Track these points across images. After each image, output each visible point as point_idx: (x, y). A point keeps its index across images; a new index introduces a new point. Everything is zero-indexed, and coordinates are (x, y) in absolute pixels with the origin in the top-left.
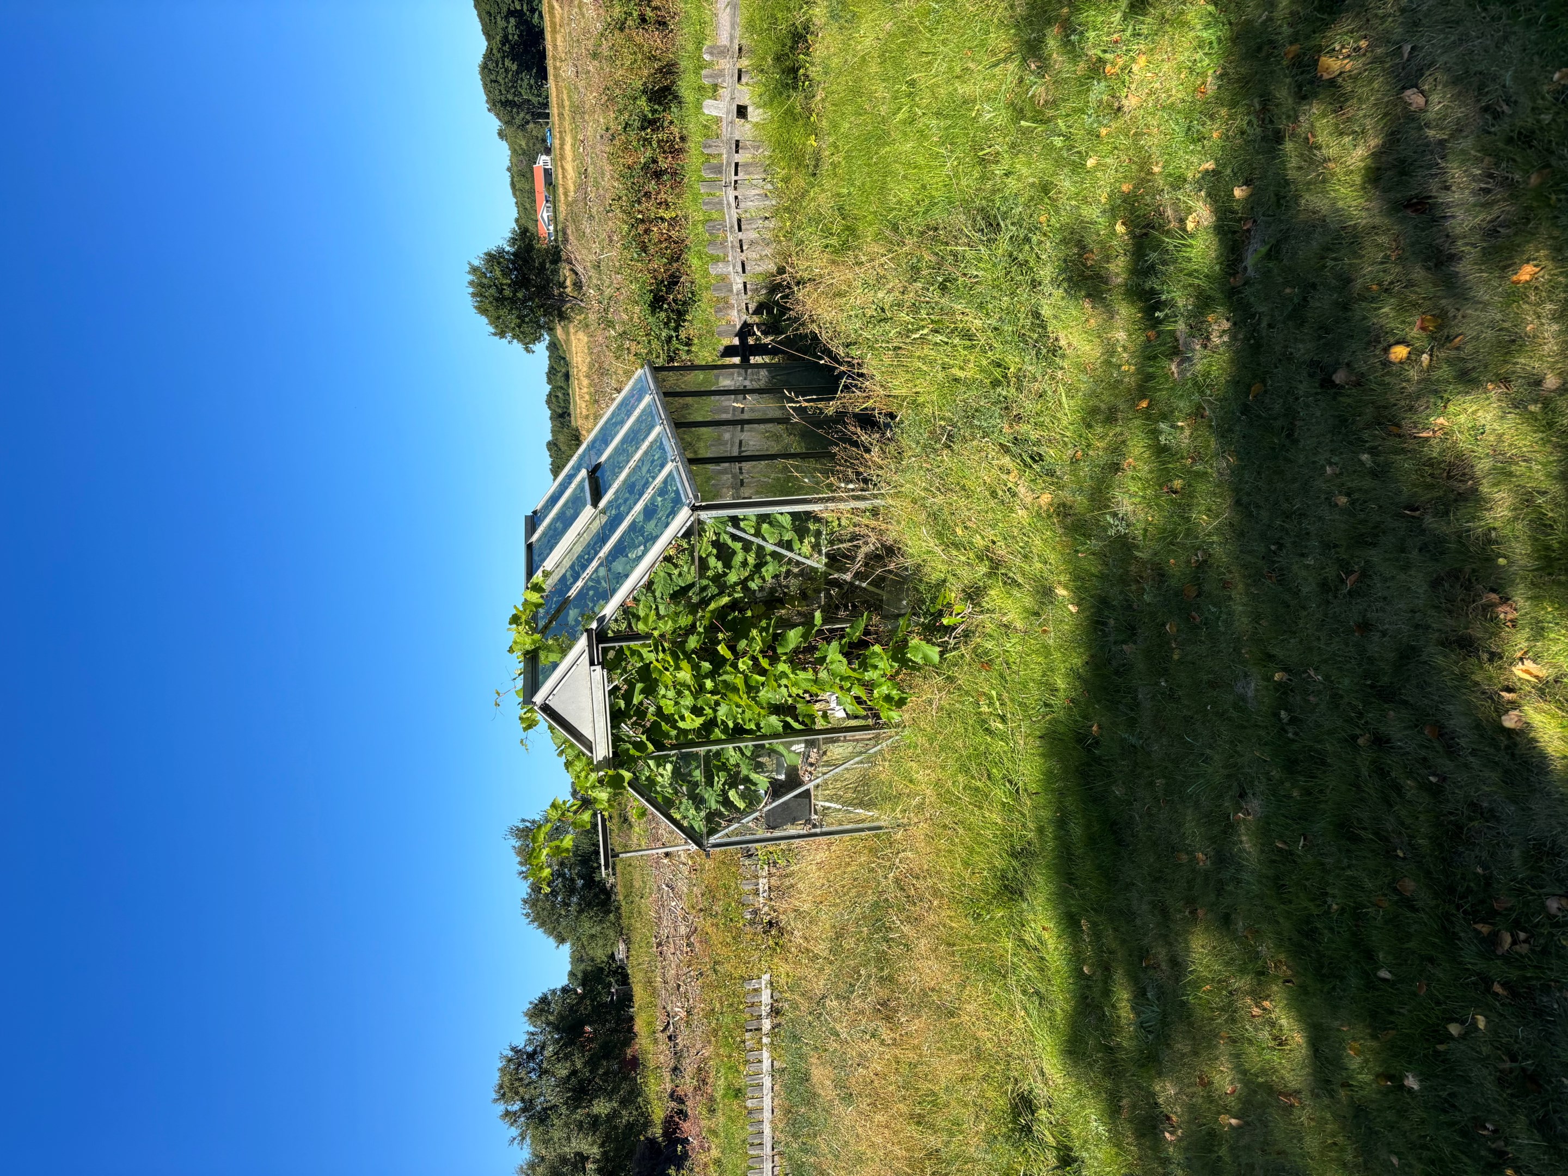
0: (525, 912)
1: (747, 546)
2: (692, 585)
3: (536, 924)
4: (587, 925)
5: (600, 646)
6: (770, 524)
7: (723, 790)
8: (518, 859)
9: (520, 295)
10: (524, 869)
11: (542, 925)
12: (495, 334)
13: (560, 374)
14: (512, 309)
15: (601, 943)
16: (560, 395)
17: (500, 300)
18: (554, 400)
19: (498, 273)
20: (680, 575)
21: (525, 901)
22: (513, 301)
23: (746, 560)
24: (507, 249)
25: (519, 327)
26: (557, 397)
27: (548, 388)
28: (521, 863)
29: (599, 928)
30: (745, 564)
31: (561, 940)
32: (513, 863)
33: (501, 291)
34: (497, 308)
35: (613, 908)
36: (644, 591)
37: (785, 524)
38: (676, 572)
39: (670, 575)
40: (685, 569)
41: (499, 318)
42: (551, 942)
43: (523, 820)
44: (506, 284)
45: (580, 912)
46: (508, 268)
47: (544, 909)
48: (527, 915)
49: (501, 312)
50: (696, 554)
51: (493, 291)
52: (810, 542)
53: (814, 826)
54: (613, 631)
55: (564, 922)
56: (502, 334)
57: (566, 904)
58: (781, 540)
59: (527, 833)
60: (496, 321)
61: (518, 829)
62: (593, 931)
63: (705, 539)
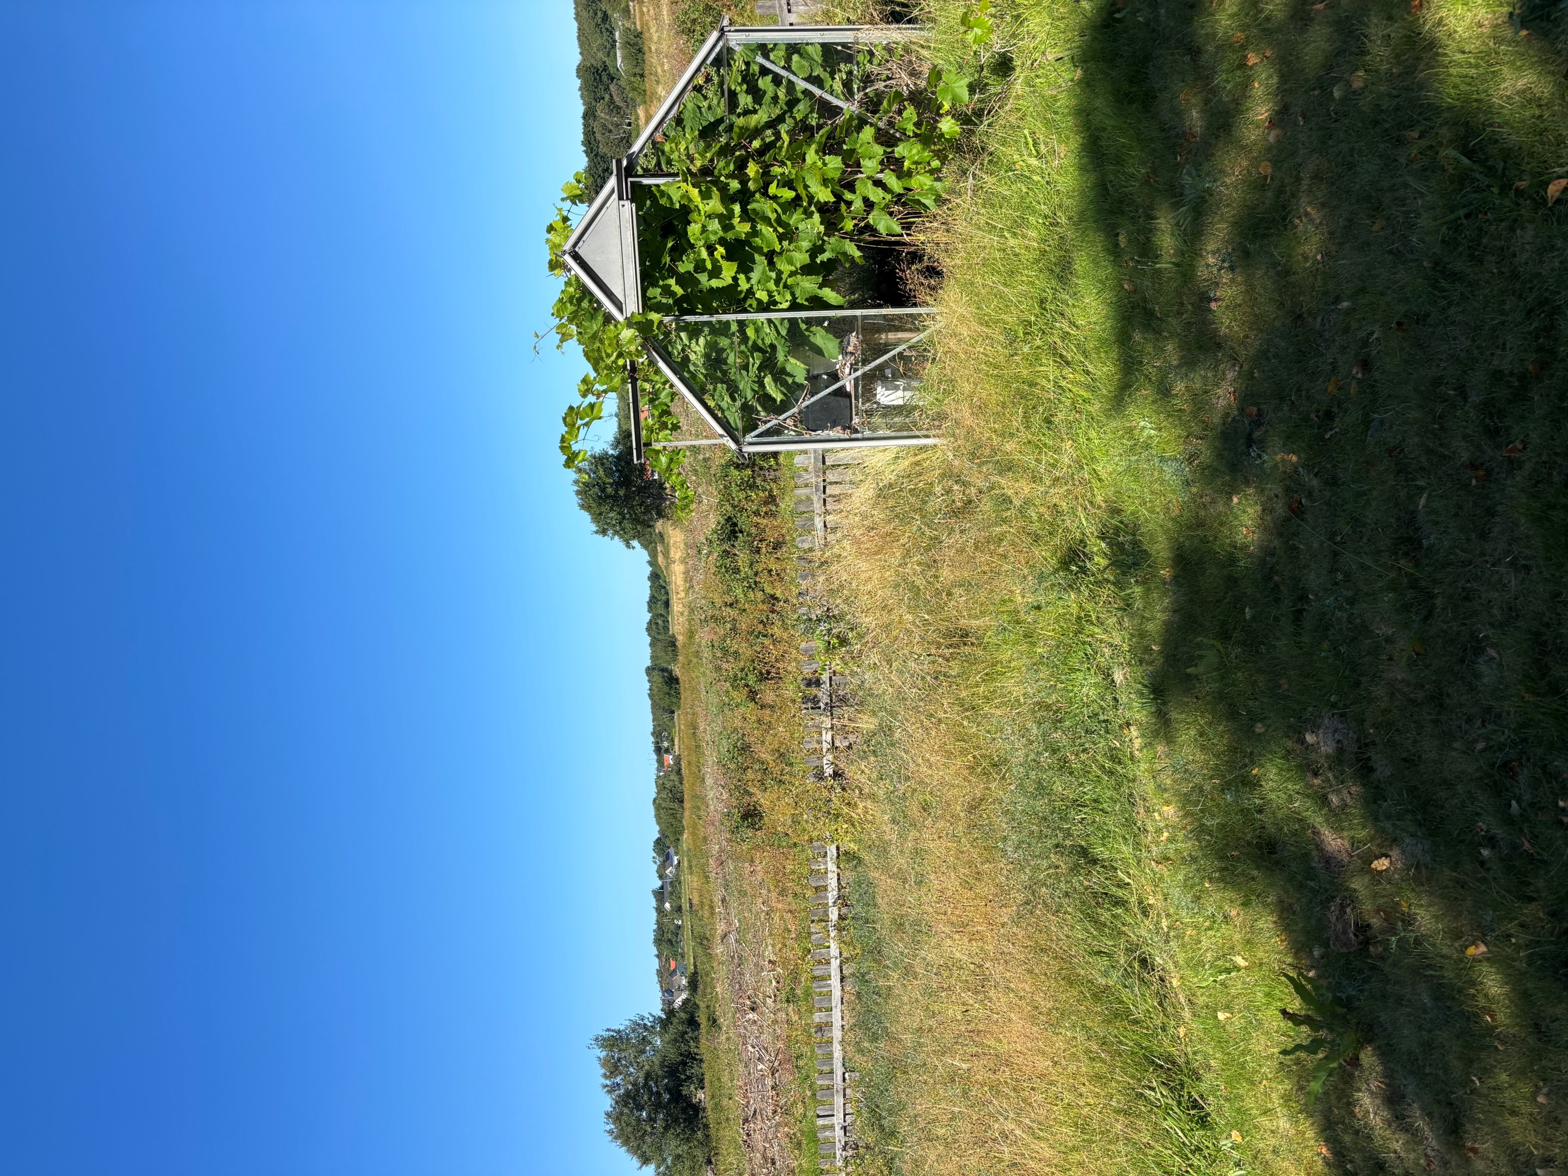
0: (608, 1128)
1: (777, 80)
2: (721, 121)
3: (619, 1142)
4: (673, 1143)
5: (630, 179)
6: (801, 55)
7: (759, 377)
8: (603, 1071)
9: (621, 493)
10: (608, 1082)
11: (626, 1142)
12: (597, 532)
13: (660, 603)
14: (613, 506)
15: (688, 1164)
16: (660, 622)
17: (603, 498)
18: (654, 627)
19: (601, 473)
20: (710, 108)
21: (608, 1115)
22: (615, 498)
23: (776, 94)
24: (611, 452)
25: (620, 523)
26: (657, 624)
27: (648, 616)
28: (605, 1076)
29: (686, 1148)
30: (775, 99)
31: (645, 1160)
32: (596, 1075)
33: (603, 490)
34: (600, 504)
35: (700, 1125)
36: (674, 124)
37: (816, 57)
38: (705, 104)
39: (699, 108)
40: (715, 102)
41: (601, 514)
42: (635, 1162)
43: (608, 1030)
44: (609, 483)
45: (666, 1128)
46: (611, 469)
47: (628, 1125)
48: (610, 1132)
49: (603, 509)
50: (725, 87)
51: (596, 489)
52: (841, 79)
53: (856, 431)
54: (642, 168)
55: (648, 1139)
56: (604, 532)
57: (651, 1120)
58: (810, 75)
59: (613, 1042)
60: (597, 517)
61: (604, 1039)
62: (679, 1151)
63: (735, 69)
